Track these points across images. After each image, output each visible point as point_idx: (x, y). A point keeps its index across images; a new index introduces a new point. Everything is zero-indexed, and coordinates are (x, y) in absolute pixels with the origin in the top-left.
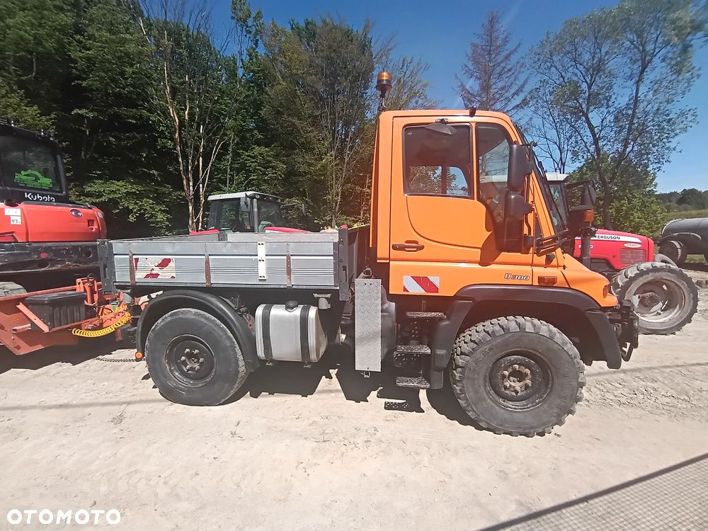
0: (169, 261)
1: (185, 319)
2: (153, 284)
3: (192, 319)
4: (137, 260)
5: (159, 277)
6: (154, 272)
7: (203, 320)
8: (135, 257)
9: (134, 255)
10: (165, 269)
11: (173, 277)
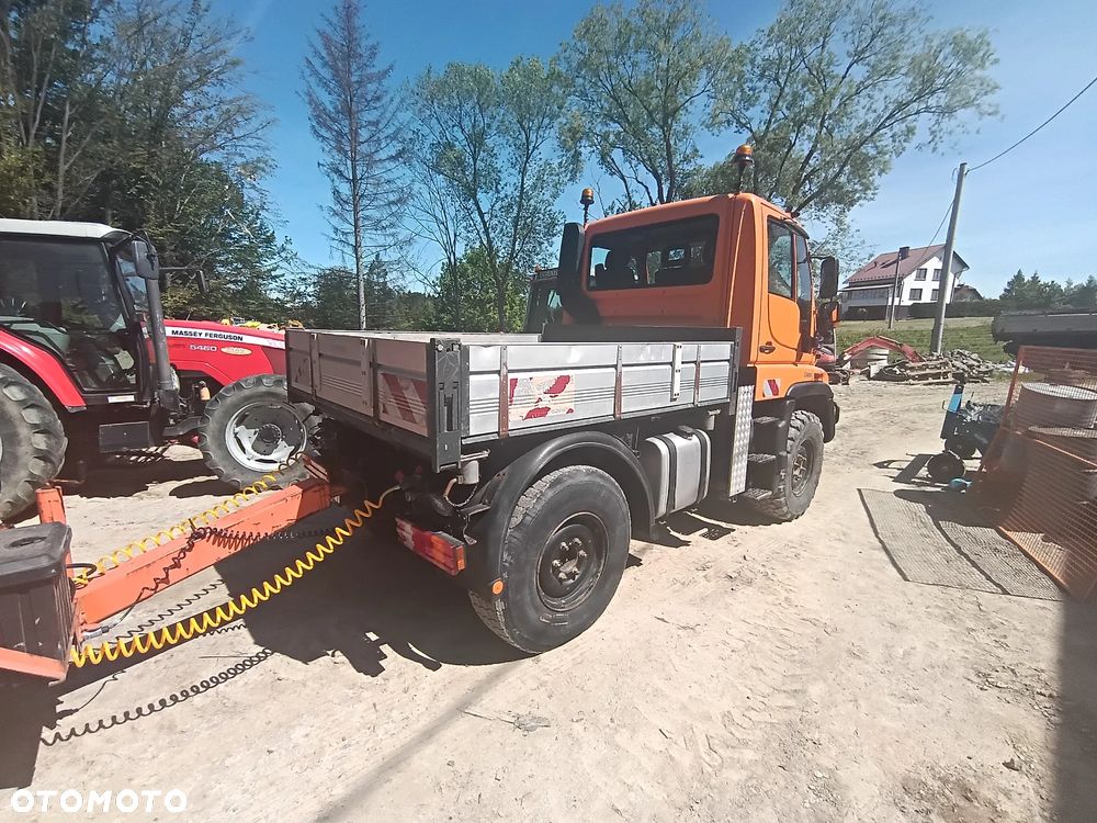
0: (566, 380)
1: (576, 485)
2: (537, 430)
3: (587, 483)
4: (515, 382)
5: (550, 413)
6: (541, 405)
7: (598, 480)
8: (511, 376)
9: (510, 371)
10: (561, 396)
11: (571, 411)
